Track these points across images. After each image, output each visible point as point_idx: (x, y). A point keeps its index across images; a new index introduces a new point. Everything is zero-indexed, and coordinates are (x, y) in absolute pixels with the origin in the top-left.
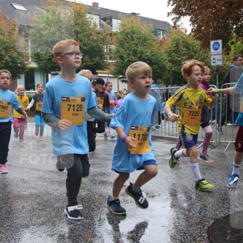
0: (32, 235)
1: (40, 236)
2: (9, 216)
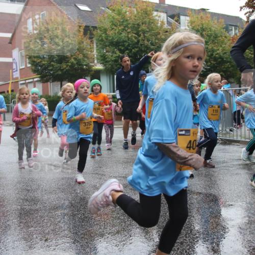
0: (107, 244)
1: (116, 245)
2: (83, 224)
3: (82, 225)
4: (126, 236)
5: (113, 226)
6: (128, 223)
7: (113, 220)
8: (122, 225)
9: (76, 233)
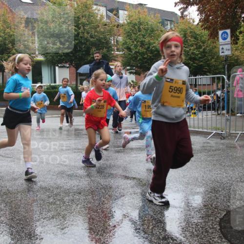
0: (43, 229)
3: (18, 211)
4: (61, 220)
5: (49, 211)
6: (64, 208)
7: (49, 206)
8: (57, 211)
9: (12, 219)
